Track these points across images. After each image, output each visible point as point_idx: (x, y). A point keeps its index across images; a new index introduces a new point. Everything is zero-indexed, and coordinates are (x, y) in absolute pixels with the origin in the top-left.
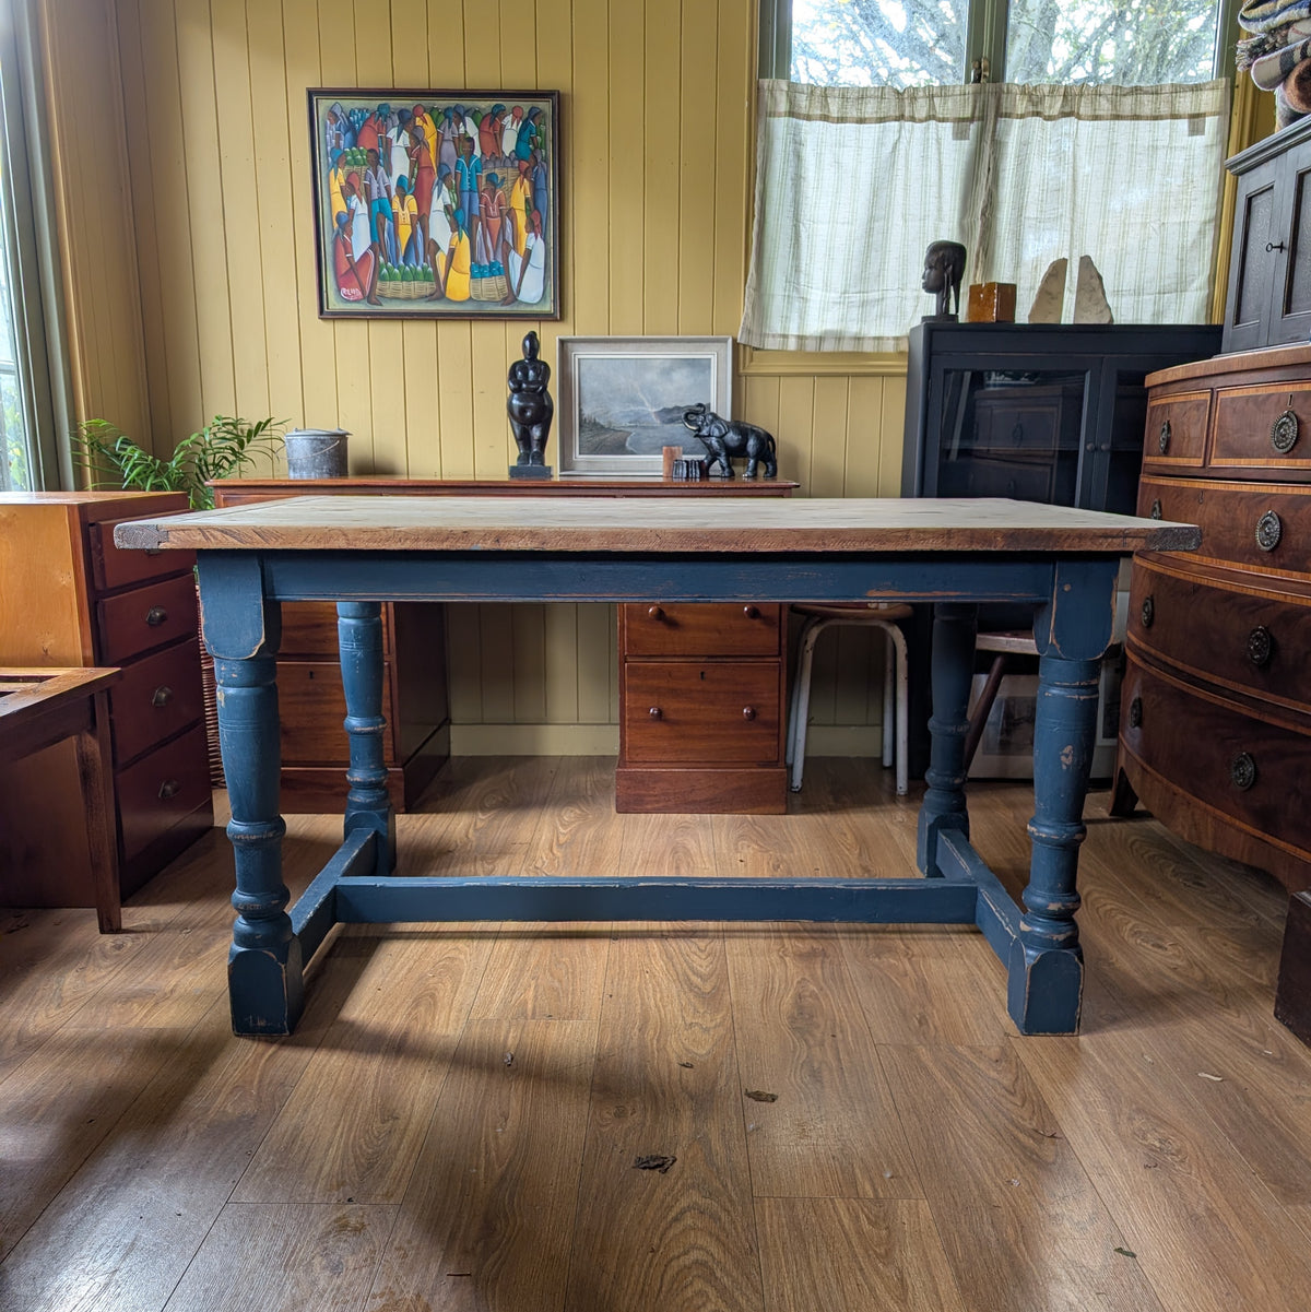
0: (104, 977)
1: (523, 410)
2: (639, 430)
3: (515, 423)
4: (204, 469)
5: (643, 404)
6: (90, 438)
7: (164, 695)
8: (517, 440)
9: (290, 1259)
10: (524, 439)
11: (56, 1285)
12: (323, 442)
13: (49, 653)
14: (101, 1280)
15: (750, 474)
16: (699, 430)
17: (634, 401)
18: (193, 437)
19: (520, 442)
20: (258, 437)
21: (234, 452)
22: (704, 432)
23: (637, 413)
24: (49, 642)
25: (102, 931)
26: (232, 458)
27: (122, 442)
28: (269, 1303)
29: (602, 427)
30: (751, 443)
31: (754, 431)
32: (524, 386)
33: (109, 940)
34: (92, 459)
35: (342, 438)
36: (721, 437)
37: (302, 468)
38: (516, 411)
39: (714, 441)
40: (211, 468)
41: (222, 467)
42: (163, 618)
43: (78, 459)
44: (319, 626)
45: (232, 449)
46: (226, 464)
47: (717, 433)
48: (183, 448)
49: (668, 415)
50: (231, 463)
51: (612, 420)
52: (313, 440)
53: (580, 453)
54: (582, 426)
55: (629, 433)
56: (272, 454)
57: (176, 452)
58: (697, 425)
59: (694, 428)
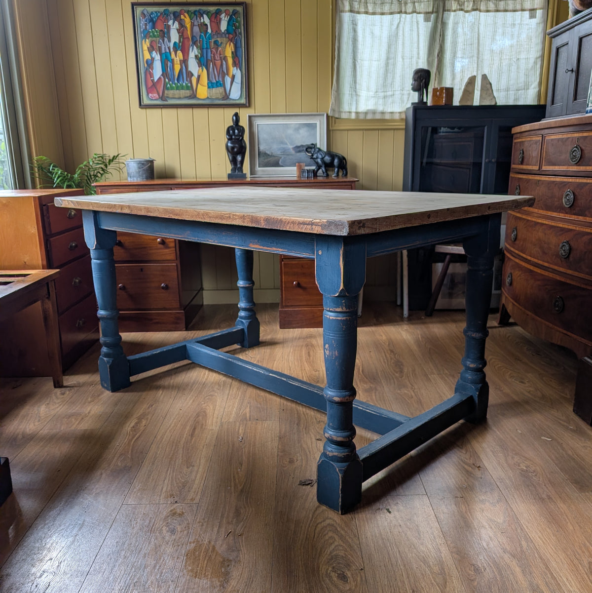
0: (58, 407)
1: (233, 148)
2: (285, 156)
3: (230, 154)
4: (89, 177)
5: (286, 144)
6: (38, 165)
7: (77, 281)
8: (231, 162)
9: (152, 528)
10: (234, 161)
11: (51, 542)
12: (143, 164)
13: (27, 263)
14: (71, 539)
15: (336, 175)
16: (312, 155)
17: (282, 143)
18: (85, 163)
20: (113, 163)
21: (103, 170)
22: (315, 156)
23: (284, 148)
24: (26, 259)
25: (55, 387)
26: (102, 172)
27: (53, 166)
28: (145, 547)
29: (269, 155)
30: (336, 161)
31: (337, 156)
32: (233, 137)
33: (58, 391)
34: (39, 175)
35: (151, 162)
36: (322, 159)
37: (134, 177)
38: (230, 149)
39: (319, 161)
40: (93, 177)
41: (97, 176)
42: (76, 246)
43: (32, 174)
44: (145, 248)
45: (102, 168)
46: (99, 175)
47: (320, 157)
48: (81, 168)
49: (298, 149)
50: (102, 175)
51: (273, 152)
52: (138, 163)
53: (259, 167)
54: (259, 154)
55: (281, 158)
56: (120, 170)
57: (77, 170)
58: (311, 153)
59: (310, 155)
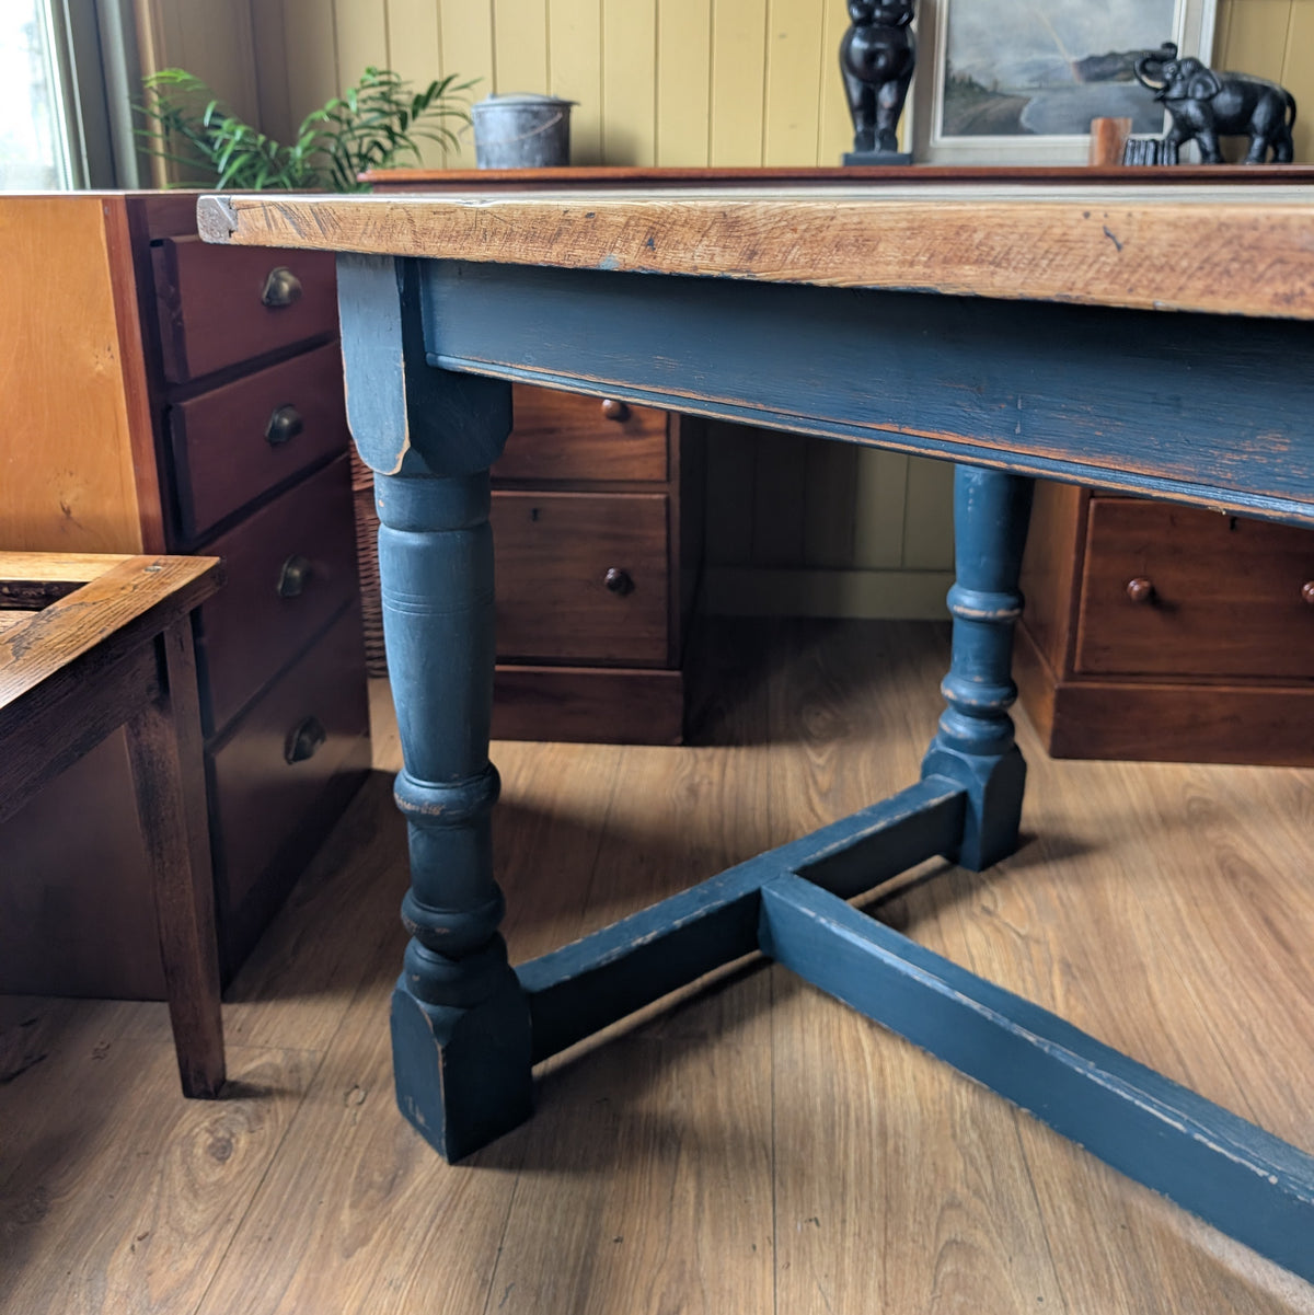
0: (192, 1275)
1: (871, 57)
2: (1042, 94)
3: (852, 80)
4: (345, 162)
5: (1054, 49)
6: (162, 107)
7: (297, 573)
8: (853, 110)
10: (866, 109)
12: (536, 115)
15: (1254, 161)
16: (1167, 88)
17: (1039, 44)
18: (331, 105)
19: (860, 114)
20: (428, 111)
21: (391, 135)
22: (1175, 92)
23: (1043, 66)
24: (73, 496)
25: (189, 1093)
26: (387, 144)
27: (214, 115)
29: (983, 90)
32: (878, 13)
34: (168, 145)
35: (565, 107)
36: (1206, 104)
38: (857, 59)
39: (1192, 109)
40: (355, 161)
41: (372, 160)
42: (296, 428)
43: (143, 142)
44: (551, 431)
45: (388, 129)
46: (377, 155)
47: (1199, 94)
48: (314, 125)
49: (1097, 68)
50: (385, 153)
51: (999, 78)
52: (520, 112)
53: (945, 133)
54: (947, 88)
55: (1027, 100)
56: (444, 139)
57: (302, 130)
58: (1163, 80)
59: (1159, 85)
